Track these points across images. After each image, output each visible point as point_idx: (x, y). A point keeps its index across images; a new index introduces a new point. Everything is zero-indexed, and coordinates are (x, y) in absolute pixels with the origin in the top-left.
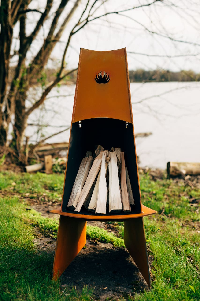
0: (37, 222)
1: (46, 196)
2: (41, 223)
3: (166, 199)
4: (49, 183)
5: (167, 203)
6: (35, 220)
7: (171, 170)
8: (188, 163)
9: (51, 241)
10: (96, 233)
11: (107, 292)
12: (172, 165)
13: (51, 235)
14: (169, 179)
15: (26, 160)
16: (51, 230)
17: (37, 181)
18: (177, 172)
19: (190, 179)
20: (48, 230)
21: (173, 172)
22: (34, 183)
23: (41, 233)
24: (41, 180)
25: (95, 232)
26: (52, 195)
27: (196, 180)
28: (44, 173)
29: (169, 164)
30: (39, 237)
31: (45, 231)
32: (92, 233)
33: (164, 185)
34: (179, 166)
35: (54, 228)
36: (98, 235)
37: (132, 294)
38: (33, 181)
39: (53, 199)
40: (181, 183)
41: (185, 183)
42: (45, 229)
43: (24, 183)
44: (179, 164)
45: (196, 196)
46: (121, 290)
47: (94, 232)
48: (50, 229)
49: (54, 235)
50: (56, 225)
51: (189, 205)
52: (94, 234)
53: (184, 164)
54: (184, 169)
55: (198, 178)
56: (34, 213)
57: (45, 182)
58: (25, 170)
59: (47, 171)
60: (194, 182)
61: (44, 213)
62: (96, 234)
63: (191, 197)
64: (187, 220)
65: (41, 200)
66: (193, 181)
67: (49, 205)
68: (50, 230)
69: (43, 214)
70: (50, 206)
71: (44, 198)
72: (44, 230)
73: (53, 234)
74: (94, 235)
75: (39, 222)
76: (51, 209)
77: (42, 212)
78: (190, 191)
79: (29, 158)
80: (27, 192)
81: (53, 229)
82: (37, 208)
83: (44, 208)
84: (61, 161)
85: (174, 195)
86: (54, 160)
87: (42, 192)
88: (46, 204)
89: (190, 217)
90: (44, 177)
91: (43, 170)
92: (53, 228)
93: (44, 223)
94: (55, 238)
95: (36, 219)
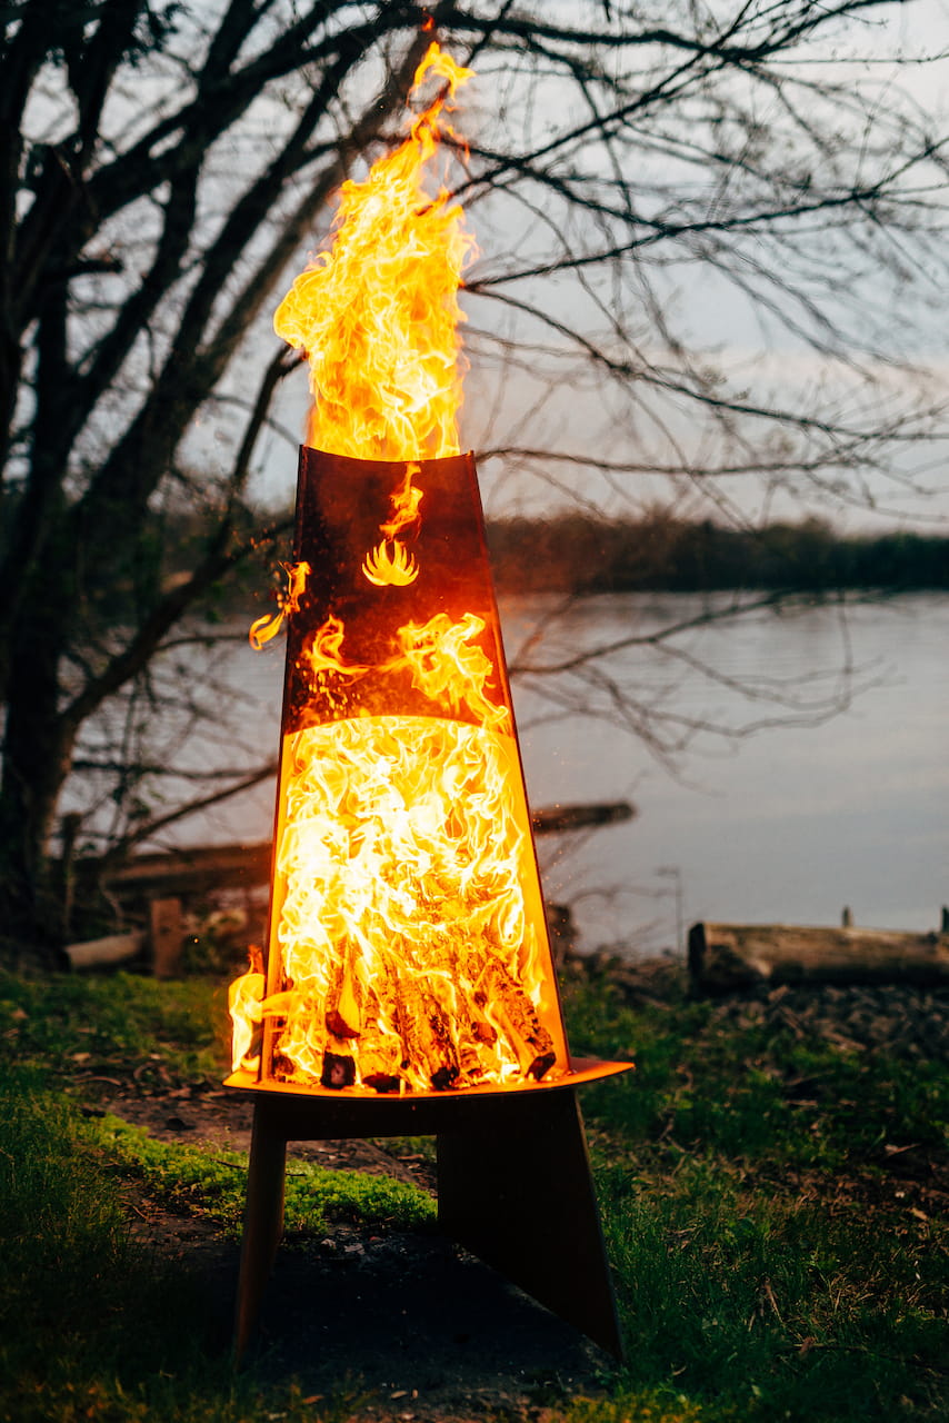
0: (136, 1161)
1: (162, 1062)
2: (151, 1163)
3: (684, 1080)
4: (172, 1015)
5: (686, 1096)
6: (126, 1152)
7: (709, 958)
8: (782, 931)
9: (195, 1232)
10: (385, 1195)
11: (429, 1406)
12: (710, 937)
13: (194, 1208)
14: (699, 1000)
15: (66, 918)
16: (194, 1187)
17: (119, 1005)
18: (735, 970)
19: (787, 1001)
20: (180, 1188)
21: (716, 967)
22: (108, 1013)
23: (153, 1200)
24: (137, 1001)
25: (381, 1194)
26: (193, 1059)
27: (816, 1002)
28: (147, 973)
29: (697, 932)
30: (145, 1214)
31: (168, 1194)
32: (367, 1198)
33: (674, 1025)
34: (741, 942)
35: (208, 1180)
36: (395, 1205)
37: (529, 1413)
38: (102, 1006)
39: (195, 1076)
40: (753, 1016)
41: (767, 1015)
42: (172, 1182)
43: (63, 1014)
44: (742, 933)
45: (813, 1068)
46: (488, 1399)
47: (375, 1193)
48: (189, 1185)
49: (209, 1206)
50: (215, 1168)
51: (782, 1104)
52: (378, 1199)
53: (765, 933)
54: (766, 957)
55: (825, 995)
56: (118, 1127)
57: (157, 1009)
58: (64, 962)
59: (159, 966)
60: (810, 1012)
61: (161, 1130)
62: (383, 1201)
63: (791, 1071)
64: (770, 1163)
65: (144, 1078)
66: (801, 1008)
67: (179, 1099)
68: (190, 1190)
69: (154, 1134)
70: (182, 1104)
71: (156, 1072)
72: (166, 1188)
73: (202, 1205)
74: (378, 1203)
75: (143, 1161)
76: (185, 1111)
77: (150, 1126)
78: (787, 1046)
79: (76, 911)
80: (80, 1051)
81: (203, 1184)
82: (126, 1111)
83: (156, 1111)
84: (223, 921)
85: (718, 1064)
86: (191, 919)
87: (145, 1046)
88: (165, 1093)
89: (783, 1149)
90: (147, 992)
91: (140, 962)
92: (204, 1180)
93: (165, 1161)
94: (214, 1217)
95: (130, 1148)
